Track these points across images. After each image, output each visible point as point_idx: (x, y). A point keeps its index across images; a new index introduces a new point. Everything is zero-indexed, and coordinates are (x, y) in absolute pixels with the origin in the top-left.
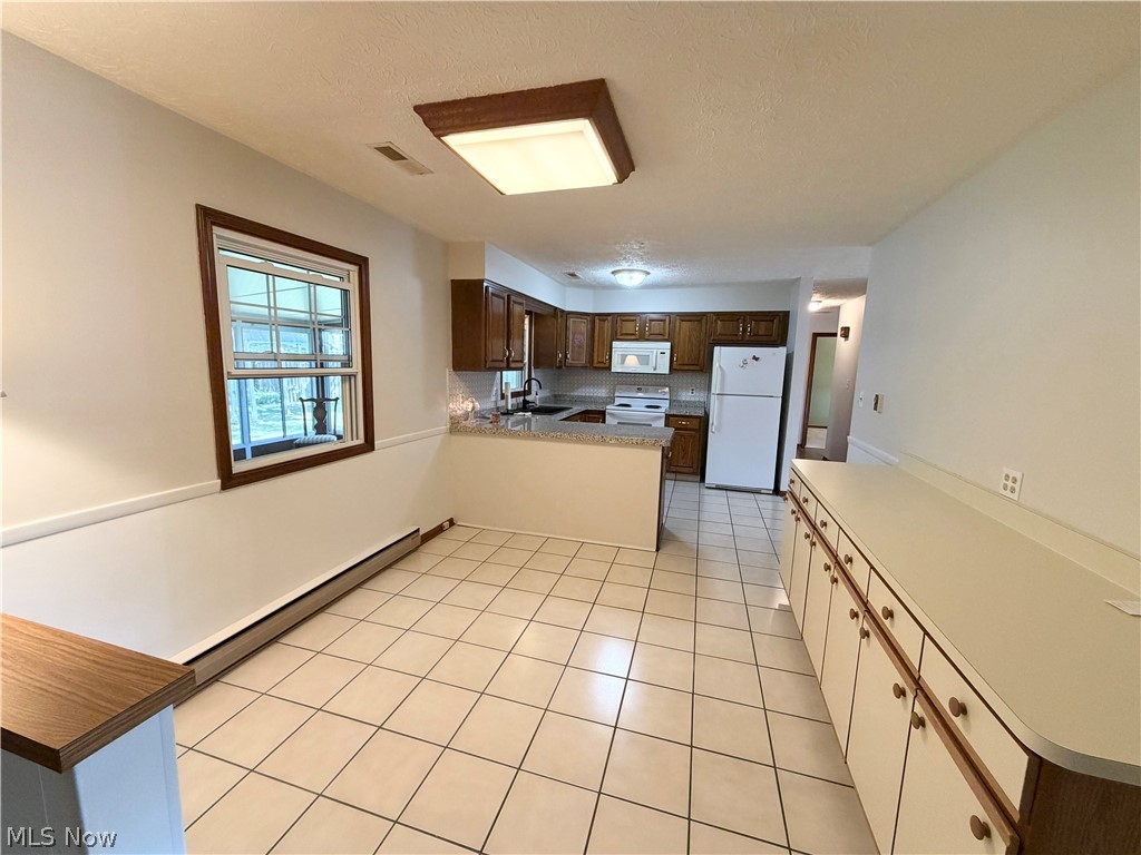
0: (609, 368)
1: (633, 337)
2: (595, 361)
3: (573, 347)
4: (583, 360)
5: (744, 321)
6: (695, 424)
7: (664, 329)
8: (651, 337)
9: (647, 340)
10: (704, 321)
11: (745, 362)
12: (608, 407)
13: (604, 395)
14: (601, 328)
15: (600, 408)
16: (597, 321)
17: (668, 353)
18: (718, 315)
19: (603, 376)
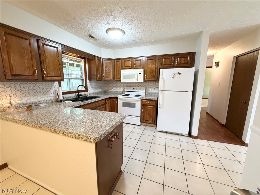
0: (121, 80)
1: (129, 68)
2: (116, 78)
3: (106, 72)
4: (111, 78)
5: (174, 58)
6: (153, 103)
7: (141, 64)
8: (136, 67)
9: (135, 68)
10: (157, 59)
11: (174, 76)
12: (119, 96)
13: (121, 91)
14: (117, 64)
15: (116, 96)
16: (116, 62)
17: (142, 73)
18: (163, 56)
19: (118, 83)
